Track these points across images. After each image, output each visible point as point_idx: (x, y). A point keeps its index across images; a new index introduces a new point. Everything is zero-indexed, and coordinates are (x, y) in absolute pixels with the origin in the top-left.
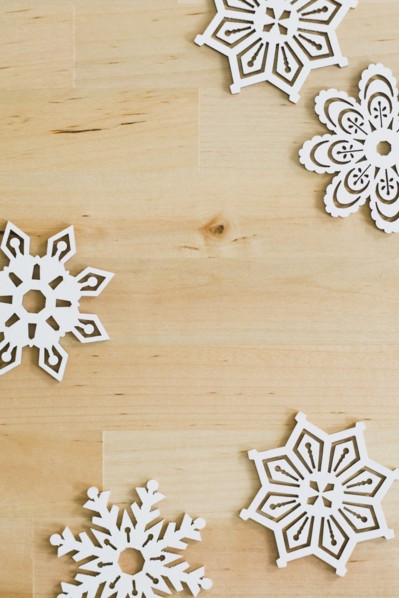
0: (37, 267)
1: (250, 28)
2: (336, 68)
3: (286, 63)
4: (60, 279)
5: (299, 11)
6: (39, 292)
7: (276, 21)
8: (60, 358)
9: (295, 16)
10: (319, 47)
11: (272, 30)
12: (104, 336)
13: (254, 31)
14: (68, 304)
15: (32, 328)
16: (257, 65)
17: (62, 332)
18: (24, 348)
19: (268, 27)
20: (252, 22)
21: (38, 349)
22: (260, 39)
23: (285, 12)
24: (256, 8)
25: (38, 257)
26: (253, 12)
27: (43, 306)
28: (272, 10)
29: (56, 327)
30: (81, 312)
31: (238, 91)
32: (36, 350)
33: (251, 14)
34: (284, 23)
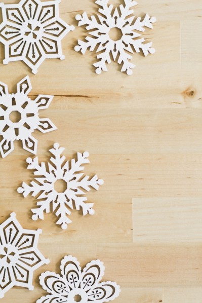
0: (13, 99)
1: (18, 32)
2: (58, 60)
3: (33, 53)
4: (26, 103)
5: (44, 28)
6: (17, 112)
7: (32, 31)
8: (34, 143)
9: (42, 30)
10: (51, 48)
11: (29, 35)
12: (54, 128)
13: (20, 34)
14: (32, 115)
15: (17, 130)
16: (19, 52)
17: (32, 130)
18: (14, 142)
19: (27, 33)
20: (19, 30)
21: (22, 141)
22: (22, 39)
23: (37, 27)
24: (23, 23)
25: (13, 94)
26: (21, 25)
27: (20, 118)
28: (31, 25)
29: (29, 128)
30: (40, 118)
31: (7, 63)
32: (20, 141)
33: (19, 25)
34: (36, 32)
